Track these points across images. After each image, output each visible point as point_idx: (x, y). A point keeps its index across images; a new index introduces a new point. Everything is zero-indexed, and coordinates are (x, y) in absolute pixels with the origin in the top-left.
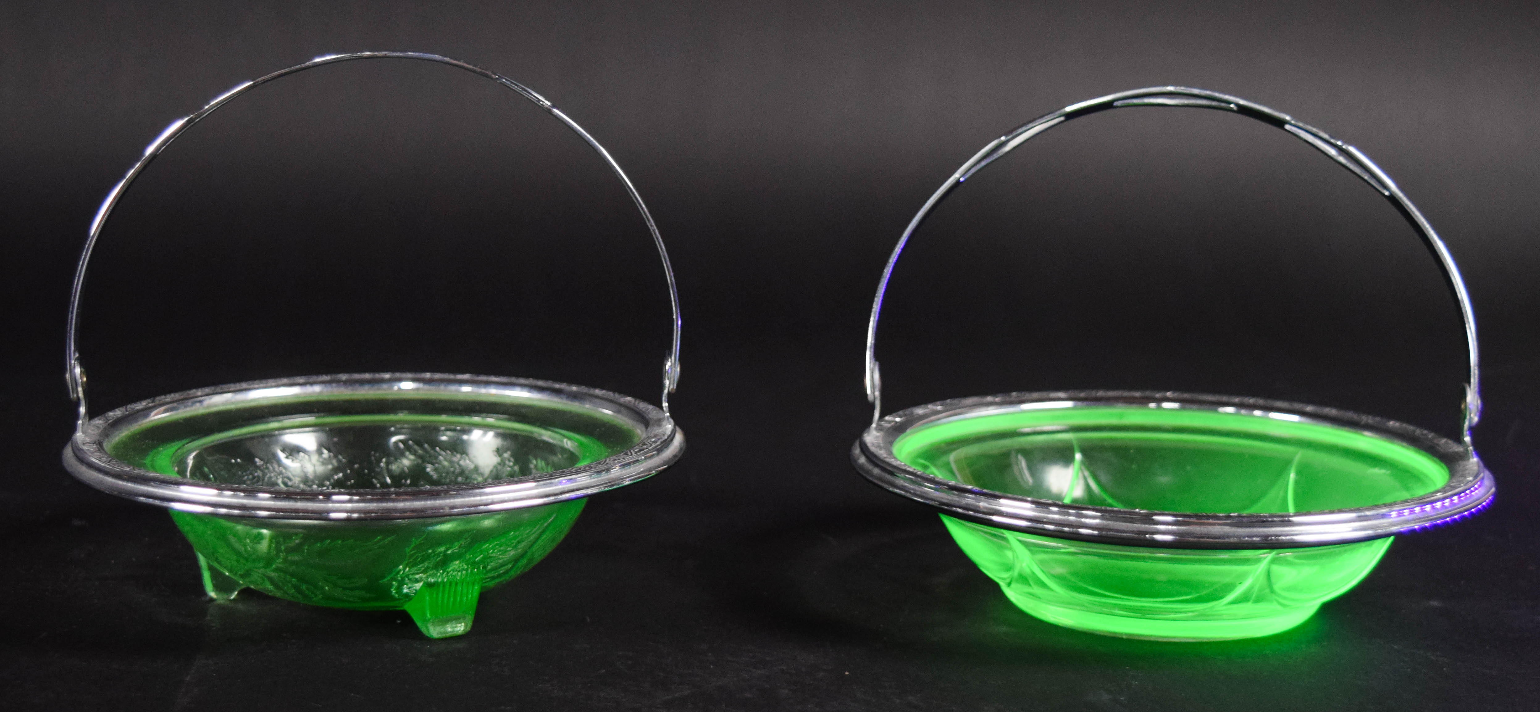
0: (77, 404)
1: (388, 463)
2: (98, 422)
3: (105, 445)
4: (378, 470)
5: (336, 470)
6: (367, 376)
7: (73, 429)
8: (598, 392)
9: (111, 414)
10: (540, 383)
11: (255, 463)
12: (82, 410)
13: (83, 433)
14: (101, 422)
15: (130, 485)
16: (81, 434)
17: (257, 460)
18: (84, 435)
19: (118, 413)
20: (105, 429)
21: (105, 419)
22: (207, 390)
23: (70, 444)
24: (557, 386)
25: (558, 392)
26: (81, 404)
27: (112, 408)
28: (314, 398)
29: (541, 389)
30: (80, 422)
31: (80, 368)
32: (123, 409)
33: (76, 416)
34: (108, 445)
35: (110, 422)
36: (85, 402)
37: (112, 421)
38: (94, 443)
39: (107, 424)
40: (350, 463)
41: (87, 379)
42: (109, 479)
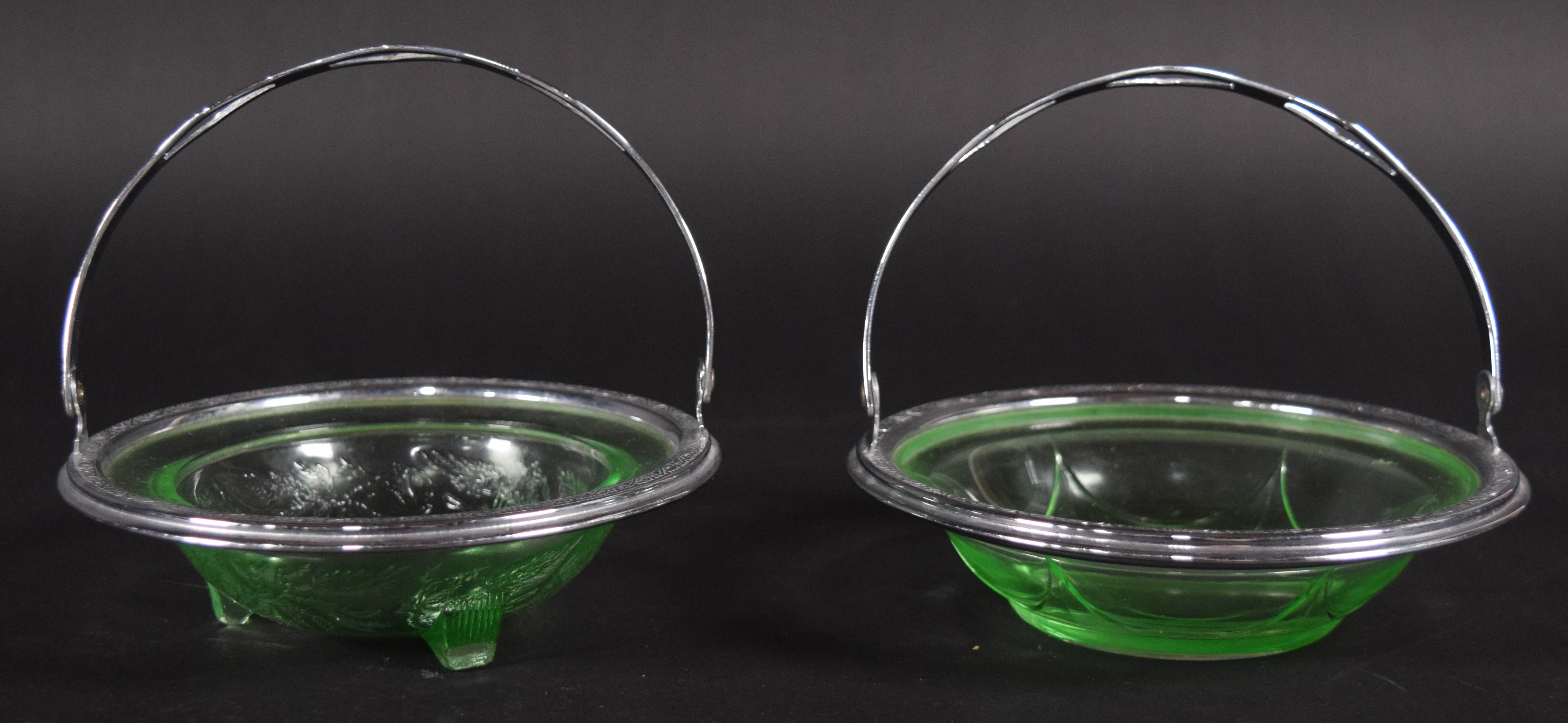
0: (74, 420)
1: (411, 474)
2: (100, 437)
3: (103, 465)
4: (400, 481)
5: (356, 482)
6: (390, 381)
7: (70, 449)
8: (630, 398)
9: (115, 428)
10: (570, 388)
11: (269, 476)
12: (80, 427)
13: (80, 451)
14: (102, 438)
15: (123, 514)
16: (79, 452)
17: (272, 474)
18: (81, 454)
19: (122, 427)
20: (106, 446)
21: (107, 434)
22: (220, 399)
23: (65, 466)
24: (588, 391)
25: (588, 398)
26: (79, 421)
27: (116, 422)
28: (333, 406)
29: (571, 395)
30: (77, 440)
31: (76, 383)
32: (128, 422)
33: (73, 433)
34: (108, 466)
35: (112, 438)
36: (83, 420)
37: (114, 436)
38: (92, 463)
39: (108, 440)
40: (371, 475)
41: (85, 393)
42: (101, 506)
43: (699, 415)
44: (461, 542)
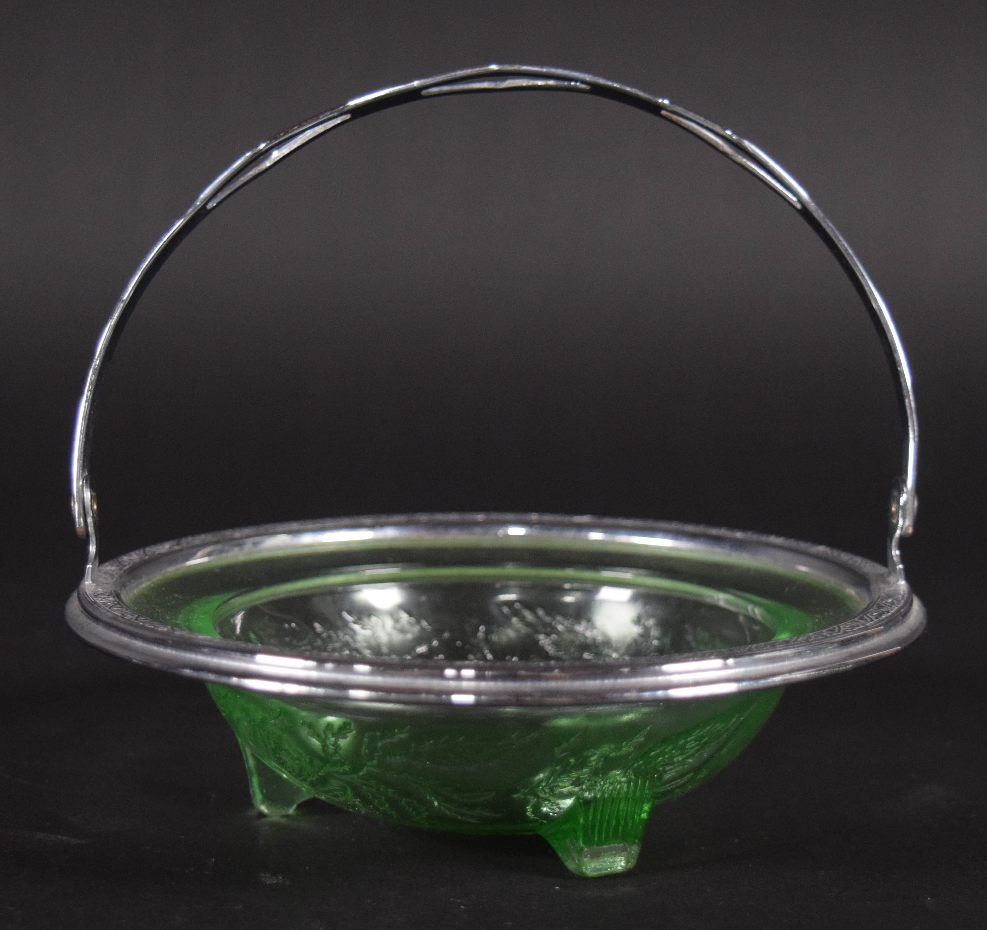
0: (86, 541)
1: (488, 632)
2: (109, 567)
3: (123, 597)
4: (474, 641)
5: (419, 641)
6: (454, 517)
7: (81, 575)
8: (773, 539)
9: (125, 558)
10: (690, 528)
11: (314, 629)
12: (92, 549)
13: (92, 580)
14: (113, 568)
15: (170, 652)
16: (91, 582)
17: (317, 625)
18: (95, 584)
19: (134, 557)
20: (121, 577)
21: (118, 564)
22: (247, 531)
23: (77, 596)
24: (714, 531)
25: (717, 540)
26: (91, 542)
27: (127, 550)
28: (385, 545)
29: (692, 536)
30: (89, 566)
31: (90, 491)
32: (141, 552)
33: (84, 558)
34: (130, 598)
35: (125, 568)
36: (96, 540)
37: (128, 567)
38: (111, 594)
39: (122, 571)
40: (438, 632)
41: (98, 507)
42: (139, 644)
43: (896, 553)
44: (633, 695)
